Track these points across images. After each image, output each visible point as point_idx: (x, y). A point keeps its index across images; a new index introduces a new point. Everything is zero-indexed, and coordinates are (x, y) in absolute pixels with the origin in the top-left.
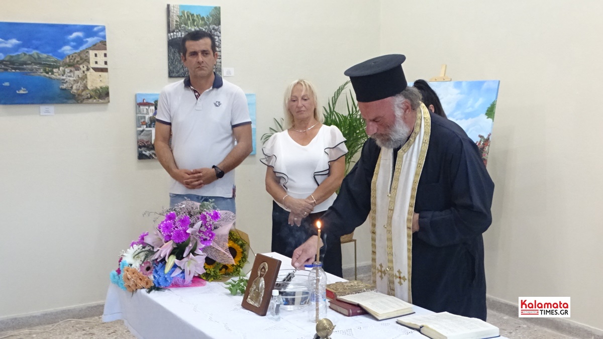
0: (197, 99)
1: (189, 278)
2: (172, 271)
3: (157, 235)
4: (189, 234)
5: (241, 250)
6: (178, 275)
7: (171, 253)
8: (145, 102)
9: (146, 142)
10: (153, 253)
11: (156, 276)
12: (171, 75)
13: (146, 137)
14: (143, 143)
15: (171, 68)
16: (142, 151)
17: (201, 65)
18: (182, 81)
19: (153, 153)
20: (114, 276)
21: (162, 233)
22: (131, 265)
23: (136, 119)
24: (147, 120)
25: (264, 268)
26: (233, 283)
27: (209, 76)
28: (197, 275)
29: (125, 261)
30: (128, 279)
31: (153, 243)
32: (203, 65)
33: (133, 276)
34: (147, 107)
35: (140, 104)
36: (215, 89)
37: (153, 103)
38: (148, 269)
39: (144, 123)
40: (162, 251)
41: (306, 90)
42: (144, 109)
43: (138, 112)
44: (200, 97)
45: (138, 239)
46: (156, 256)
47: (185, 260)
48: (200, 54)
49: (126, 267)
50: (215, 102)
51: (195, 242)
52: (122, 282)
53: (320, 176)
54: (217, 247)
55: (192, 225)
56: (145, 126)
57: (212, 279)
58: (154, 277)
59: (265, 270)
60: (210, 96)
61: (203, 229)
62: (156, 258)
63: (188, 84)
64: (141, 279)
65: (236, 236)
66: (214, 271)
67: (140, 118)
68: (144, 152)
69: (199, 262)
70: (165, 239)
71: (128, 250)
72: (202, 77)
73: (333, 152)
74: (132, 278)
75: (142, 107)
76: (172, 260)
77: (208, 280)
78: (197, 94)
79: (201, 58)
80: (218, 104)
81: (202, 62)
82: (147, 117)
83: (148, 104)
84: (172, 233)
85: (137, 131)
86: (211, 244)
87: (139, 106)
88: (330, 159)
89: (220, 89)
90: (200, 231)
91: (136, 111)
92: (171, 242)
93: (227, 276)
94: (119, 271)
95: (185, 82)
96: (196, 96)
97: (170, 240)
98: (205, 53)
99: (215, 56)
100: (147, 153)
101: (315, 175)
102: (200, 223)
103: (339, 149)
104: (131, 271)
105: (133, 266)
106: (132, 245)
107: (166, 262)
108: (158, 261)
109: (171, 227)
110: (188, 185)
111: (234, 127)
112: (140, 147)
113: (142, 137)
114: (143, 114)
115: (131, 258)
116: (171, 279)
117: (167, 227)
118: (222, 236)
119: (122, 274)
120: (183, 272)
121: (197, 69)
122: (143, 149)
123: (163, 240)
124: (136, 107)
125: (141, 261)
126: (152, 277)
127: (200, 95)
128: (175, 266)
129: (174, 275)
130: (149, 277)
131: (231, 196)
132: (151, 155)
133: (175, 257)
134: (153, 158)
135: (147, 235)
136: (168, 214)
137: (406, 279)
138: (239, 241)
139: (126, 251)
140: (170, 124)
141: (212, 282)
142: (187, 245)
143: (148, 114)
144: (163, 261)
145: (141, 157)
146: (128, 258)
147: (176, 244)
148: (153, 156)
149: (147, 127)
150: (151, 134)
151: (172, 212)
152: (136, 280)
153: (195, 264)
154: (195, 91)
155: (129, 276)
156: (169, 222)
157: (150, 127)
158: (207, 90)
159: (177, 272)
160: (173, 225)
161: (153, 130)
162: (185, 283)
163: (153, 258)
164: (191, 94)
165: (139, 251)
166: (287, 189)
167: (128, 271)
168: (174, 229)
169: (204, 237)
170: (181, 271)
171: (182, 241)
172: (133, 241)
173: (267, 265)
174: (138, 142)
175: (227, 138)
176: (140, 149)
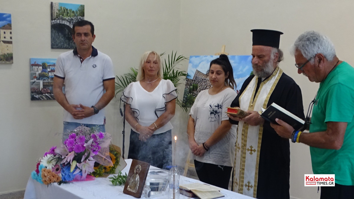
0: (82, 63)
1: (84, 175)
2: (74, 171)
3: (64, 148)
4: (85, 147)
5: (115, 157)
6: (78, 173)
7: (74, 159)
8: (36, 63)
9: (36, 89)
10: (62, 160)
11: (63, 174)
12: (53, 47)
13: (37, 86)
14: (34, 90)
15: (53, 42)
16: (33, 95)
17: (83, 42)
18: (72, 51)
19: (40, 97)
20: (34, 175)
21: (68, 147)
22: (46, 167)
23: (30, 75)
24: (37, 75)
25: (138, 168)
26: (114, 178)
27: (89, 49)
28: (89, 173)
29: (43, 165)
30: (45, 176)
31: (61, 153)
32: (84, 42)
33: (48, 174)
34: (37, 67)
35: (33, 65)
36: (93, 57)
37: (41, 64)
38: (57, 170)
39: (35, 77)
40: (68, 158)
41: (157, 58)
42: (35, 68)
43: (31, 70)
44: (83, 62)
45: (48, 151)
46: (64, 161)
47: (82, 163)
48: (83, 35)
49: (43, 169)
50: (93, 65)
51: (89, 152)
52: (40, 178)
53: (159, 112)
54: (101, 155)
55: (87, 142)
56: (36, 79)
57: (98, 176)
58: (62, 175)
59: (139, 169)
60: (90, 61)
61: (94, 144)
62: (64, 162)
63: (76, 53)
64: (53, 176)
65: (112, 149)
66: (99, 171)
67: (32, 74)
68: (35, 96)
69: (91, 165)
70: (69, 150)
71: (44, 158)
72: (85, 50)
73: (168, 96)
74: (48, 175)
75: (34, 67)
76: (74, 164)
77: (95, 177)
78: (81, 60)
79: (83, 38)
80: (94, 66)
81: (84, 40)
82: (37, 73)
83: (38, 65)
84: (74, 147)
85: (31, 82)
86: (98, 154)
87: (32, 67)
88: (166, 100)
89: (96, 57)
90: (92, 145)
91: (30, 69)
92: (73, 153)
93: (106, 174)
94: (38, 171)
95: (74, 52)
96: (81, 61)
97: (72, 151)
98: (86, 35)
99: (94, 37)
100: (37, 96)
101: (155, 111)
102: (92, 140)
103: (172, 95)
104: (47, 171)
105: (47, 168)
106: (46, 154)
107: (70, 165)
108: (65, 164)
109: (73, 143)
110: (75, 116)
111: (104, 80)
112: (32, 92)
113: (34, 86)
114: (35, 71)
115: (47, 162)
116: (73, 176)
117: (71, 143)
118: (104, 148)
119: (41, 173)
120: (81, 171)
121: (81, 45)
122: (34, 94)
123: (68, 151)
124: (30, 67)
125: (53, 164)
126: (60, 175)
127: (83, 60)
128: (77, 167)
129: (75, 173)
130: (59, 174)
131: (102, 123)
132: (39, 97)
133: (76, 162)
134: (41, 100)
135: (56, 148)
136: (71, 134)
137: (256, 151)
138: (114, 152)
139: (42, 158)
140: (64, 78)
141: (98, 178)
142: (84, 154)
143: (38, 71)
144: (69, 165)
145: (33, 99)
146: (44, 162)
147: (76, 153)
148: (41, 98)
149: (37, 80)
150: (40, 84)
151: (73, 133)
152: (51, 177)
153: (88, 166)
154: (80, 58)
155: (46, 175)
156: (72, 139)
157: (39, 79)
158: (88, 58)
159: (78, 171)
160: (74, 142)
161: (41, 82)
162: (82, 178)
163: (62, 163)
164: (78, 60)
165: (52, 158)
166: (138, 120)
167: (45, 171)
168: (75, 144)
169: (94, 149)
170: (80, 170)
171: (80, 152)
172: (46, 152)
173: (140, 166)
174: (31, 89)
175: (100, 87)
176: (32, 94)
